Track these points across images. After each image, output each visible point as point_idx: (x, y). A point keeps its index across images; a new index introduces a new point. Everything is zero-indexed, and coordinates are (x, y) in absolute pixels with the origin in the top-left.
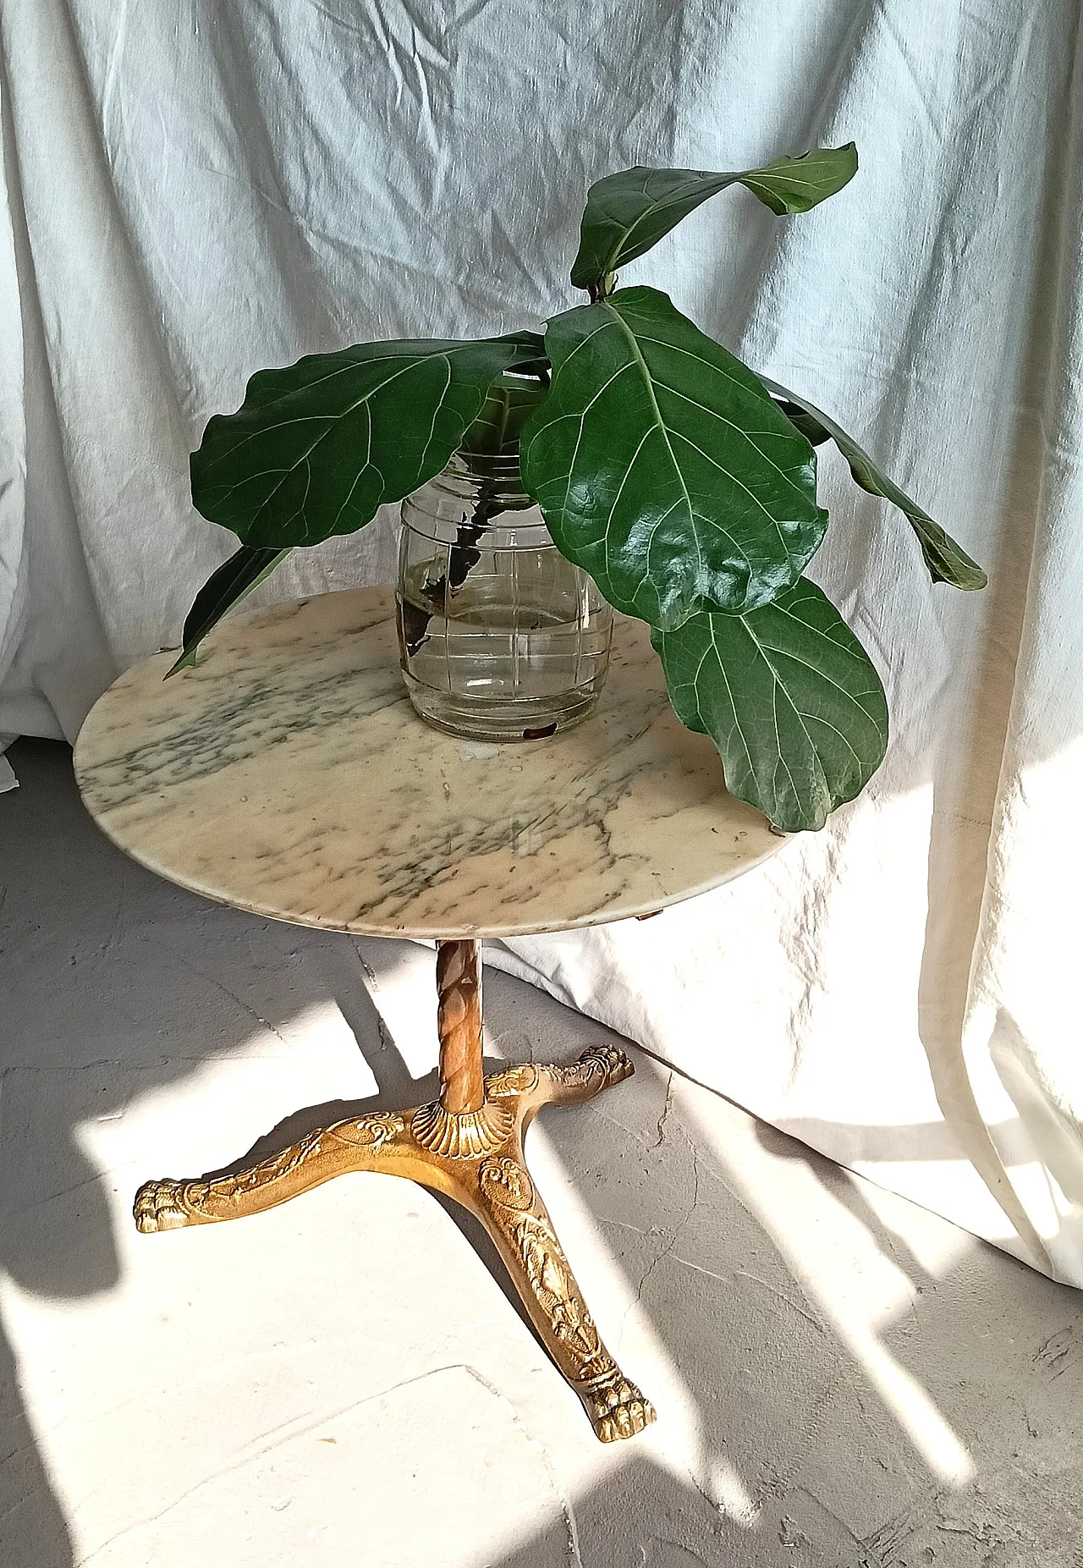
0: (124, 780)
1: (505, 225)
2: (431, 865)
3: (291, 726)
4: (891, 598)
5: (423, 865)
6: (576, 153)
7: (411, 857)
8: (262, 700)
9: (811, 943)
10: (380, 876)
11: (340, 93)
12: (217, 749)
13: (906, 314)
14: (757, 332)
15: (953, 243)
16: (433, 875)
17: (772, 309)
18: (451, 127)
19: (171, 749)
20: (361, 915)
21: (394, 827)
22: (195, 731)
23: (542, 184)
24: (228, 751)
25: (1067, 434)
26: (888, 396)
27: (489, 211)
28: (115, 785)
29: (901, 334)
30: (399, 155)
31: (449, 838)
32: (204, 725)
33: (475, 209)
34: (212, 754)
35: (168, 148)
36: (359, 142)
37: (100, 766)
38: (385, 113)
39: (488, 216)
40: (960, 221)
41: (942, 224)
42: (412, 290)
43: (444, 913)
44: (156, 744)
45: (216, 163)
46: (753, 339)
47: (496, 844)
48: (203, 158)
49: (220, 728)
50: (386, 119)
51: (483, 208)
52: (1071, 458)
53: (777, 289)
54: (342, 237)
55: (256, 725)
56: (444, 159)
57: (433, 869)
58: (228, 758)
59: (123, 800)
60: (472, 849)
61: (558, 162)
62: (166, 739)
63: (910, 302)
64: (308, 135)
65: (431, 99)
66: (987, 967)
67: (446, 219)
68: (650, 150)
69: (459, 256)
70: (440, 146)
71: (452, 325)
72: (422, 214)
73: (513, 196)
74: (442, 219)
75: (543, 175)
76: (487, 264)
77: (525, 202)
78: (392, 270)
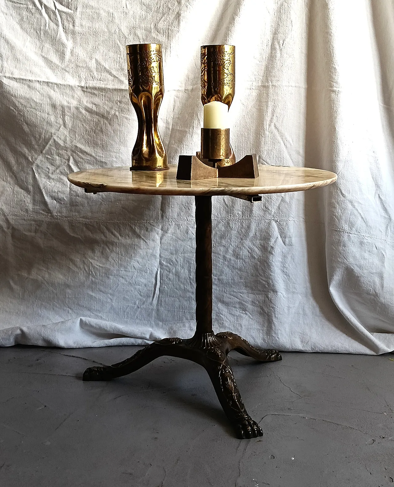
1: (103, 63)
4: (273, 154)
6: (135, 34)
9: (264, 279)
11: (18, 27)
13: (263, 68)
15: (279, 43)
18: (73, 33)
23: (119, 47)
25: (336, 83)
26: (260, 94)
29: (262, 74)
30: (47, 46)
33: (87, 60)
36: (28, 44)
38: (40, 32)
39: (94, 61)
40: (280, 36)
41: (273, 39)
42: (58, 92)
50: (40, 34)
51: (91, 58)
52: (340, 90)
54: (22, 77)
56: (69, 44)
61: (126, 38)
63: (264, 63)
65: (63, 25)
66: (339, 254)
67: (73, 65)
68: (170, 27)
69: (79, 77)
70: (68, 40)
71: (79, 101)
72: (60, 65)
73: (105, 53)
74: (70, 65)
75: (119, 44)
76: (95, 77)
77: (111, 54)
78: (48, 86)
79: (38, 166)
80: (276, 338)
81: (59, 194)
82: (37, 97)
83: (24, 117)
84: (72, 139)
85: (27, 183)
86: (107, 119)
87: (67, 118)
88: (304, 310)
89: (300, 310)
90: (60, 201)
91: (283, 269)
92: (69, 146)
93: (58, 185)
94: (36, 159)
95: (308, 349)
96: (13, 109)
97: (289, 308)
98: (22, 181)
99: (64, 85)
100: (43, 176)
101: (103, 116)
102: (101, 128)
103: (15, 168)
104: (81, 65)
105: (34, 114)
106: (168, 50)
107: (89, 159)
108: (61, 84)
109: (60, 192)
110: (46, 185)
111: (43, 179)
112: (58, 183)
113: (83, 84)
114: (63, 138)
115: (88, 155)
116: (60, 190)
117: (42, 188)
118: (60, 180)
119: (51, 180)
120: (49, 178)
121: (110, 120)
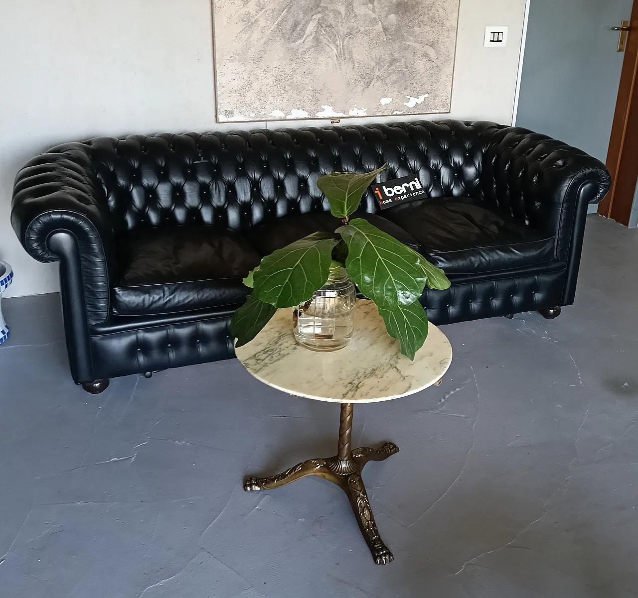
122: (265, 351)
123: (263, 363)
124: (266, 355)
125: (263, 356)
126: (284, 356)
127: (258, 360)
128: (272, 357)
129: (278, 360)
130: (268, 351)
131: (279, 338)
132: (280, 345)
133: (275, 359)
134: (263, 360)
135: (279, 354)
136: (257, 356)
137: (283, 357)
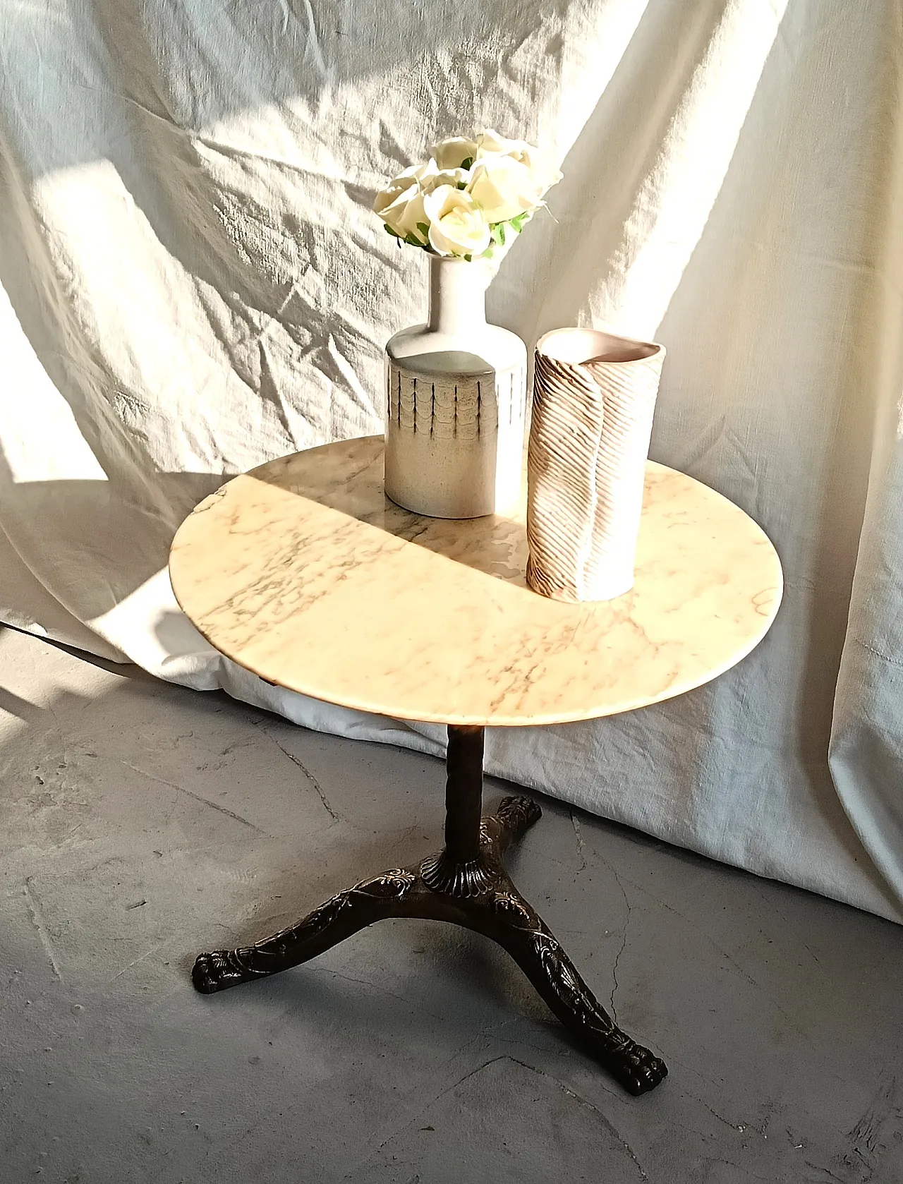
0: (238, 622)
1: (393, 132)
2: (524, 665)
3: (343, 565)
5: (517, 666)
7: (505, 662)
8: (305, 546)
10: (490, 679)
11: (226, 22)
12: (296, 590)
14: (638, 215)
16: (529, 673)
17: (652, 197)
18: (338, 51)
19: (258, 594)
20: (494, 710)
21: (476, 639)
22: (269, 577)
24: (307, 590)
27: (377, 122)
28: (233, 628)
30: (285, 73)
31: (523, 644)
32: (272, 571)
33: (363, 120)
34: (294, 595)
35: (42, 67)
36: (245, 63)
37: (210, 613)
38: (271, 37)
39: (376, 126)
42: (302, 188)
43: (556, 702)
44: (243, 592)
45: (90, 81)
46: (634, 221)
47: (562, 645)
48: (76, 75)
49: (286, 573)
50: (272, 43)
53: (657, 181)
55: (316, 567)
56: (329, 75)
57: (526, 670)
58: (310, 597)
59: (249, 639)
60: (547, 650)
61: (444, 80)
62: (250, 586)
64: (194, 57)
65: (317, 27)
67: (334, 128)
68: (538, 71)
69: (347, 158)
70: (326, 66)
71: (343, 217)
72: (309, 124)
73: (401, 108)
74: (330, 127)
75: (431, 90)
76: (376, 165)
77: (413, 113)
78: (282, 171)
79: (271, 340)
80: (691, 829)
81: (311, 406)
82: (262, 195)
83: (241, 233)
84: (330, 297)
85: (250, 369)
86: (396, 268)
87: (318, 251)
88: (771, 783)
89: (762, 781)
90: (312, 420)
91: (736, 688)
92: (324, 313)
93: (310, 387)
94: (267, 324)
95: (758, 869)
96: (218, 210)
97: (734, 773)
98: (242, 363)
99: (314, 175)
100: (282, 362)
101: (388, 262)
102: (386, 287)
103: (229, 333)
104: (349, 130)
105: (257, 230)
106: (531, 130)
107: (366, 346)
108: (306, 172)
109: (311, 401)
110: (285, 382)
111: (281, 368)
112: (309, 382)
113: (351, 179)
114: (313, 292)
115: (364, 338)
116: (313, 399)
117: (278, 388)
118: (312, 378)
119: (296, 374)
120: (292, 368)
121: (404, 273)
122: (258, 587)
123: (254, 622)
124: (260, 599)
125: (253, 603)
126: (313, 599)
127: (239, 613)
128: (280, 603)
129: (298, 610)
130: (266, 587)
131: (296, 549)
132: (301, 569)
133: (289, 608)
134: (254, 614)
135: (300, 595)
136: (236, 601)
137: (312, 602)
